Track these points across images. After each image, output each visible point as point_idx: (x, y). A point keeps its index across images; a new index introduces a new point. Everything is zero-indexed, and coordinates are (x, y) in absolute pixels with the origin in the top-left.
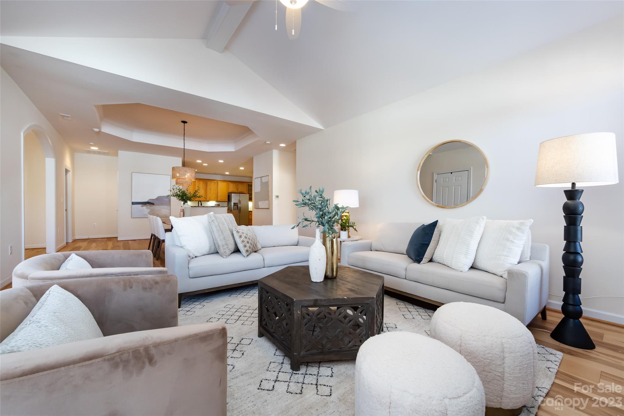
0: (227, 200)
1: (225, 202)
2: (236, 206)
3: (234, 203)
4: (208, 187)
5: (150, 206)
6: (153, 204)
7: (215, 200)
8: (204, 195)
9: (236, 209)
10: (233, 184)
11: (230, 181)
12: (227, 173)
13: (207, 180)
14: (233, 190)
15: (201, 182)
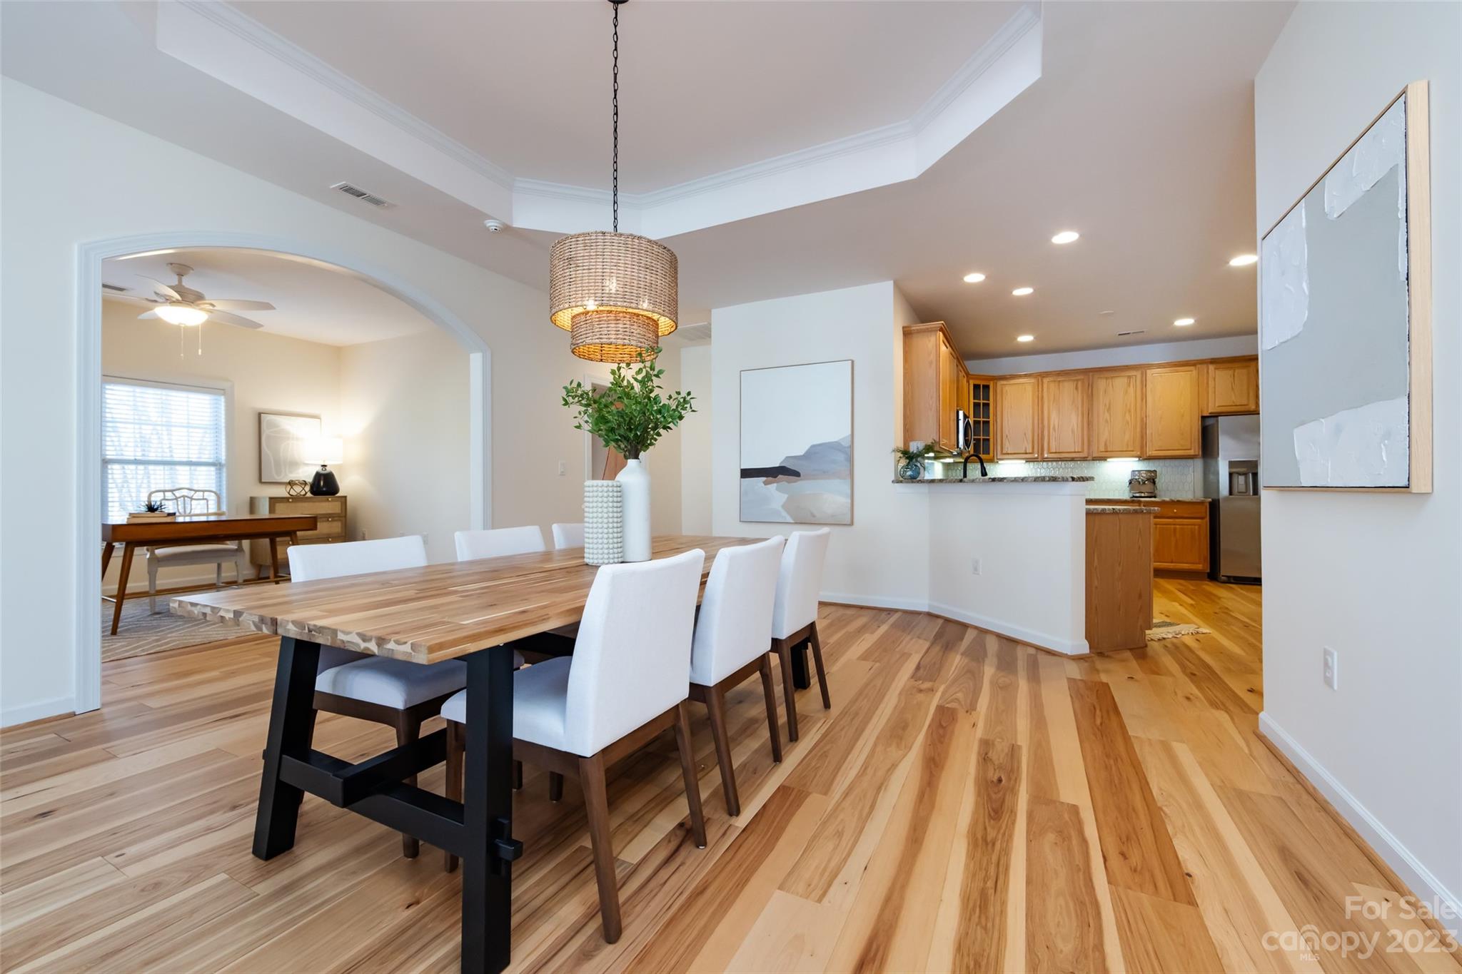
0: (1195, 449)
1: (1193, 463)
2: (1246, 473)
3: (1232, 464)
4: (1101, 401)
6: (797, 474)
7: (1133, 451)
8: (1080, 435)
9: (1244, 490)
10: (1231, 372)
11: (1214, 361)
12: (1185, 322)
13: (1091, 372)
14: (1234, 402)
15: (1066, 384)
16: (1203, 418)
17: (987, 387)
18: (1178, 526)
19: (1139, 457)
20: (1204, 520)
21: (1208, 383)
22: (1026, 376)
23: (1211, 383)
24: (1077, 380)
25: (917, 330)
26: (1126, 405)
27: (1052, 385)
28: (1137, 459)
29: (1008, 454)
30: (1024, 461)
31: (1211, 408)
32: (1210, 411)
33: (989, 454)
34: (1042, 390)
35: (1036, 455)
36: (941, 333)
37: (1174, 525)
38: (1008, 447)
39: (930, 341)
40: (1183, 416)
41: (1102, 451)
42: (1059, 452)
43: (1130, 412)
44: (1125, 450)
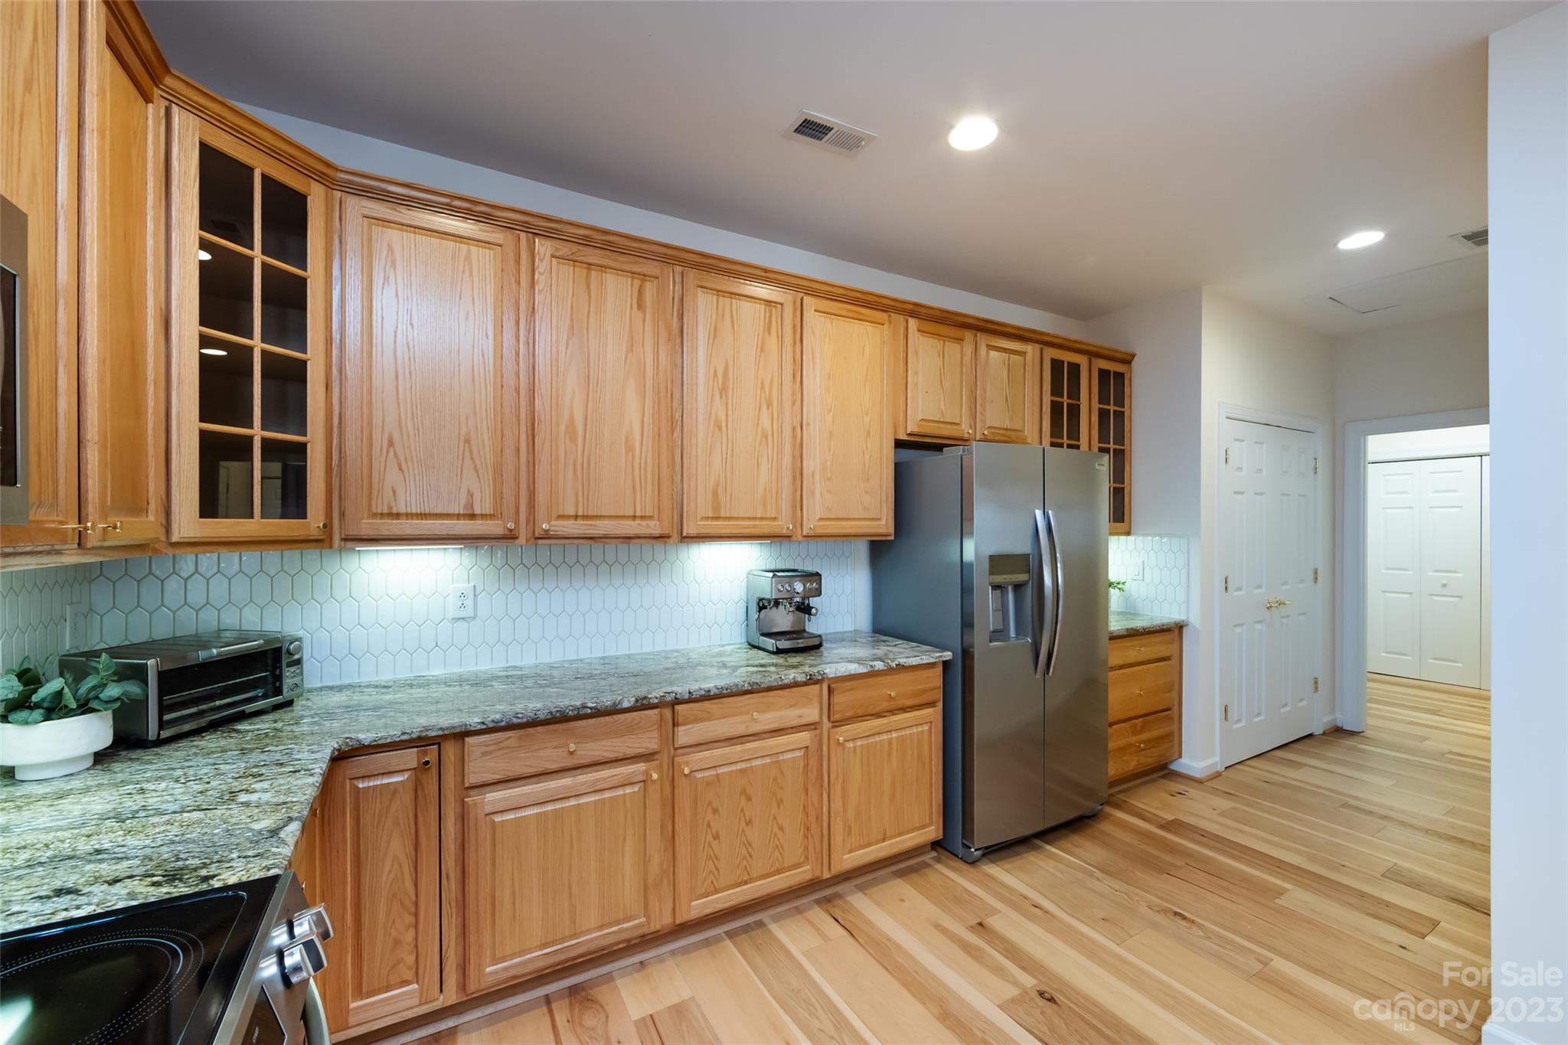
7: (776, 520)
13: (682, 260)
15: (610, 278)
16: (899, 444)
20: (937, 710)
21: (906, 361)
23: (912, 360)
24: (644, 276)
26: (762, 385)
27: (567, 270)
29: (397, 517)
31: (914, 427)
32: (909, 431)
35: (510, 524)
38: (399, 492)
41: (707, 518)
42: (586, 517)
43: (769, 405)
44: (759, 516)
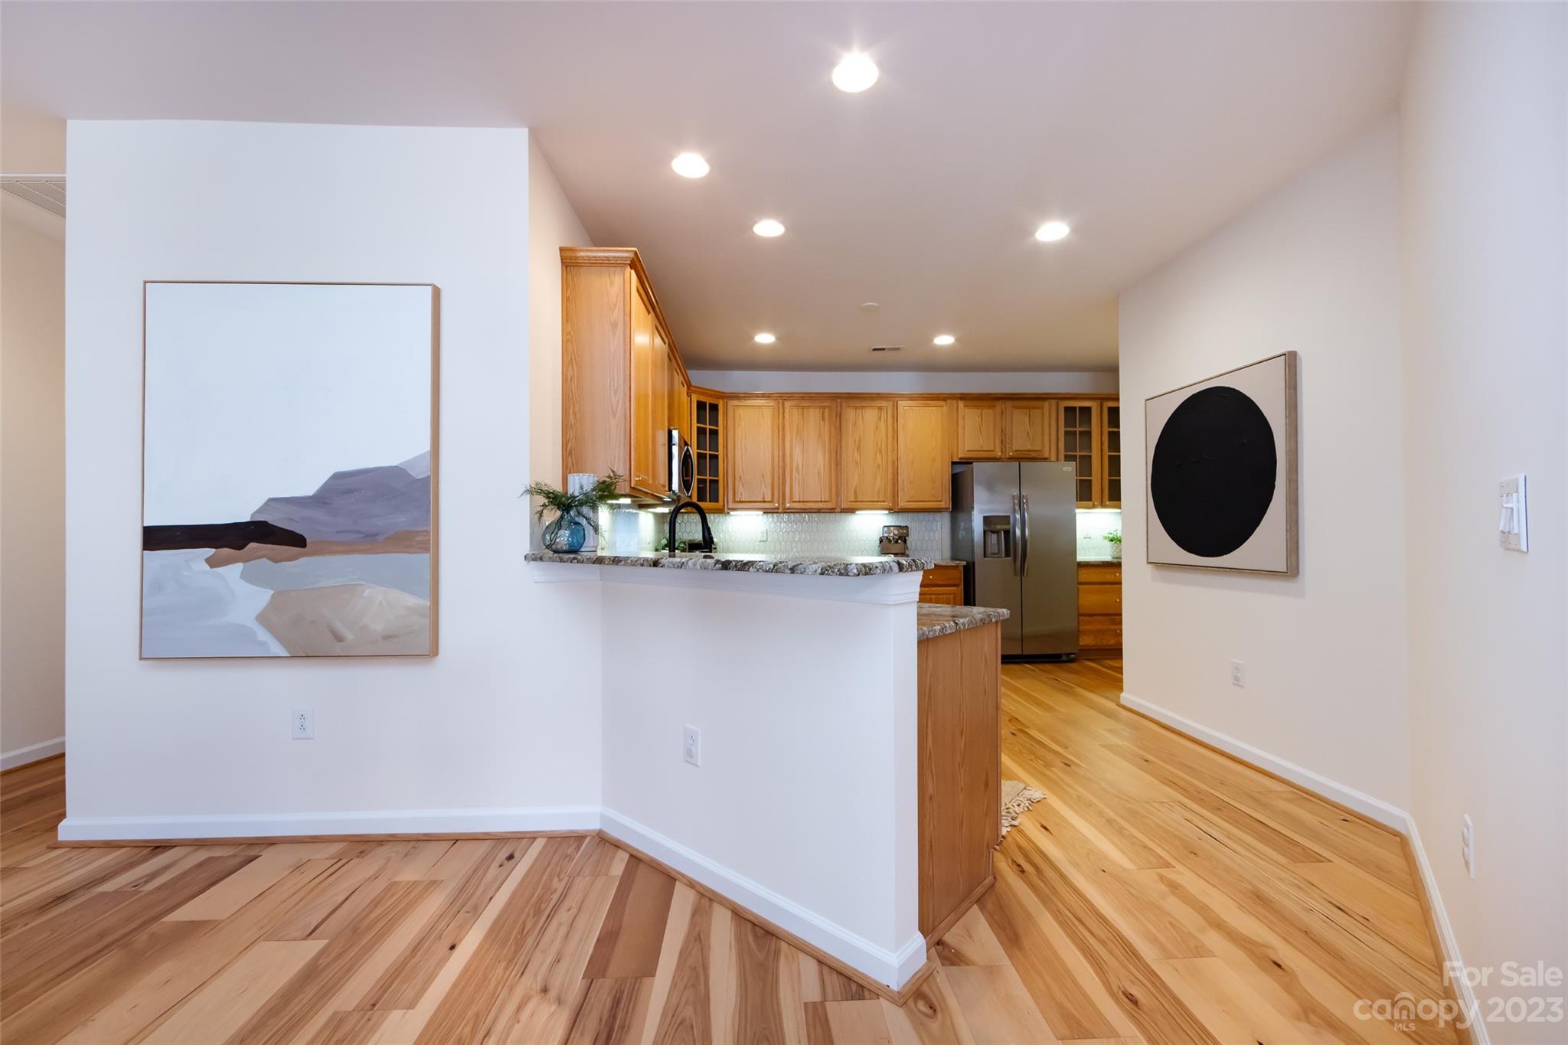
0: (946, 502)
1: (938, 515)
2: (997, 532)
3: (987, 520)
4: (850, 439)
5: (276, 561)
6: (296, 541)
7: (884, 502)
8: (828, 477)
9: (997, 552)
10: (979, 411)
11: (964, 397)
12: (944, 340)
13: (840, 398)
14: (981, 447)
15: (811, 410)
16: (953, 463)
17: (714, 408)
18: (933, 596)
19: (889, 509)
20: (959, 589)
21: (957, 422)
22: (764, 396)
23: (961, 421)
24: (824, 407)
25: (589, 258)
26: (877, 443)
27: (795, 410)
28: (887, 512)
29: (742, 502)
30: (762, 513)
31: (962, 454)
32: (960, 456)
33: (717, 501)
34: (784, 417)
35: (777, 505)
36: (633, 271)
37: (929, 594)
38: (743, 494)
39: (612, 284)
40: (934, 460)
41: (852, 502)
42: (803, 502)
43: (881, 452)
44: (876, 500)
